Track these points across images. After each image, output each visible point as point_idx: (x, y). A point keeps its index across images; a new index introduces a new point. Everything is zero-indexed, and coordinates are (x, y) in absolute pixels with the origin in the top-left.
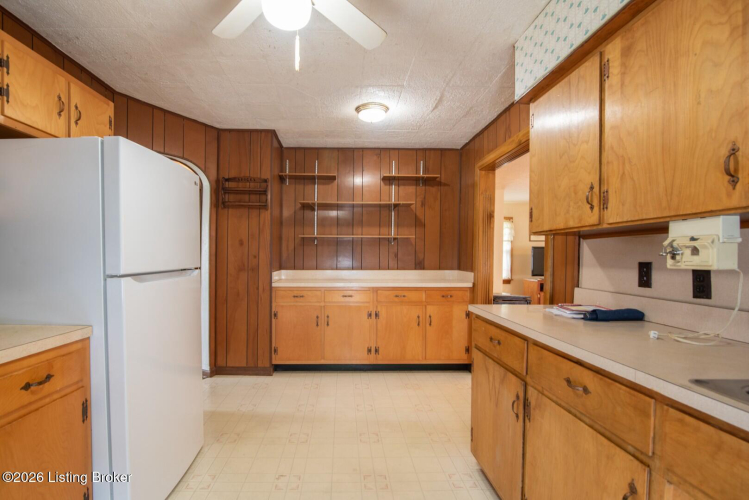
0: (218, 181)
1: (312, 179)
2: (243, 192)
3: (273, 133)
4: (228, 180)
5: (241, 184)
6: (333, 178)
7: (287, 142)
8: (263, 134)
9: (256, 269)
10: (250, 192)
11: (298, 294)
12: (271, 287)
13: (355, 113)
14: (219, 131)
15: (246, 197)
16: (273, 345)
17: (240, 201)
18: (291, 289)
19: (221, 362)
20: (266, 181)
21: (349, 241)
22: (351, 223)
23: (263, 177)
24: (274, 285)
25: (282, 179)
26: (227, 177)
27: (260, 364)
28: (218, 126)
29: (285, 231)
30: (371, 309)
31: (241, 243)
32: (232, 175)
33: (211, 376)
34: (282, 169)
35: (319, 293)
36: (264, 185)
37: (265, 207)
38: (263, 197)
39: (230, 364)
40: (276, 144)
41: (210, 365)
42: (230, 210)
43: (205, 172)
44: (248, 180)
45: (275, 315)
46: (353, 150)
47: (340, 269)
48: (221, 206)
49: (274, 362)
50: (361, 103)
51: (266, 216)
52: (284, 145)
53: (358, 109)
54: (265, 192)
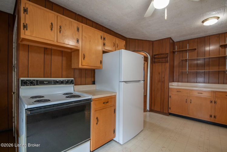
0: (152, 56)
1: (186, 51)
2: (160, 58)
3: (170, 38)
4: (156, 55)
5: (159, 56)
6: (195, 49)
7: (176, 40)
8: (167, 39)
9: (163, 82)
10: (162, 58)
11: (179, 91)
12: (169, 88)
13: (202, 23)
14: (153, 42)
15: (161, 60)
16: (169, 106)
17: (159, 61)
18: (176, 89)
19: (153, 108)
20: (167, 54)
21: (202, 72)
22: (203, 66)
23: (167, 53)
24: (170, 87)
25: (174, 52)
26: (155, 54)
27: (164, 112)
28: (152, 40)
29: (175, 69)
30: (212, 99)
31: (159, 73)
32: (157, 54)
33: (149, 112)
34: (174, 49)
35: (187, 91)
36: (167, 55)
37: (167, 62)
38: (167, 59)
39: (155, 109)
40: (171, 41)
41: (149, 108)
42: (156, 64)
43: (149, 54)
44: (162, 54)
45: (170, 97)
46: (204, 37)
47: (198, 83)
48: (153, 63)
49: (169, 112)
50: (204, 19)
51: (168, 65)
52: (175, 41)
53: (203, 22)
54: (167, 57)
